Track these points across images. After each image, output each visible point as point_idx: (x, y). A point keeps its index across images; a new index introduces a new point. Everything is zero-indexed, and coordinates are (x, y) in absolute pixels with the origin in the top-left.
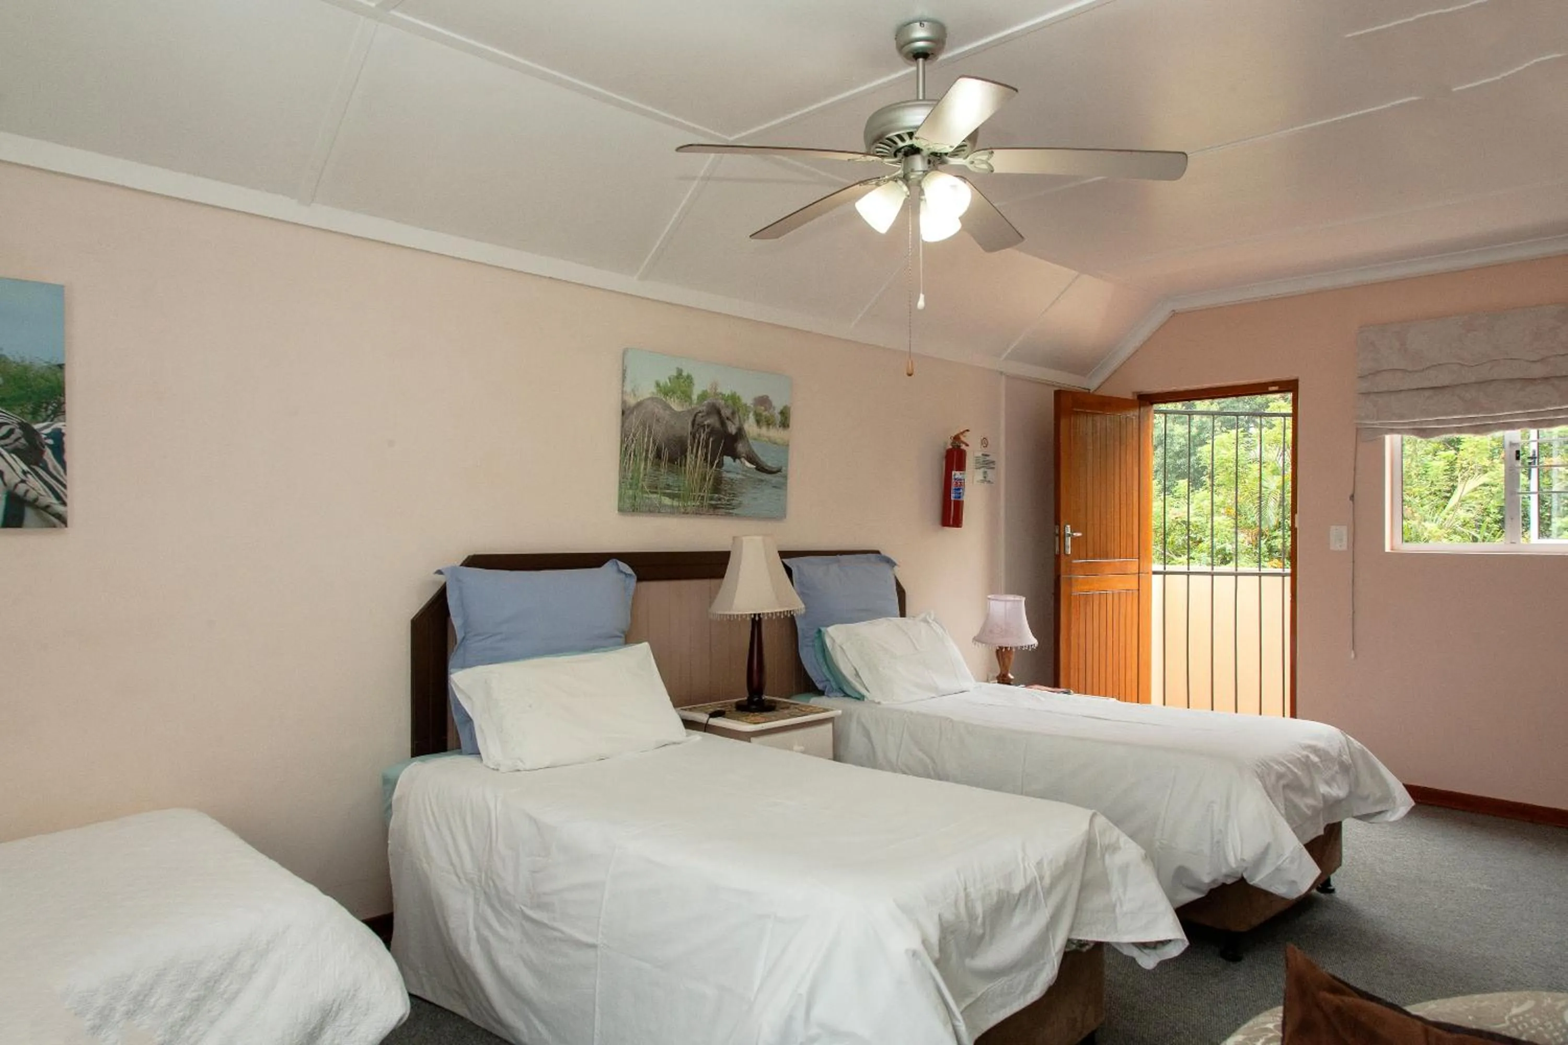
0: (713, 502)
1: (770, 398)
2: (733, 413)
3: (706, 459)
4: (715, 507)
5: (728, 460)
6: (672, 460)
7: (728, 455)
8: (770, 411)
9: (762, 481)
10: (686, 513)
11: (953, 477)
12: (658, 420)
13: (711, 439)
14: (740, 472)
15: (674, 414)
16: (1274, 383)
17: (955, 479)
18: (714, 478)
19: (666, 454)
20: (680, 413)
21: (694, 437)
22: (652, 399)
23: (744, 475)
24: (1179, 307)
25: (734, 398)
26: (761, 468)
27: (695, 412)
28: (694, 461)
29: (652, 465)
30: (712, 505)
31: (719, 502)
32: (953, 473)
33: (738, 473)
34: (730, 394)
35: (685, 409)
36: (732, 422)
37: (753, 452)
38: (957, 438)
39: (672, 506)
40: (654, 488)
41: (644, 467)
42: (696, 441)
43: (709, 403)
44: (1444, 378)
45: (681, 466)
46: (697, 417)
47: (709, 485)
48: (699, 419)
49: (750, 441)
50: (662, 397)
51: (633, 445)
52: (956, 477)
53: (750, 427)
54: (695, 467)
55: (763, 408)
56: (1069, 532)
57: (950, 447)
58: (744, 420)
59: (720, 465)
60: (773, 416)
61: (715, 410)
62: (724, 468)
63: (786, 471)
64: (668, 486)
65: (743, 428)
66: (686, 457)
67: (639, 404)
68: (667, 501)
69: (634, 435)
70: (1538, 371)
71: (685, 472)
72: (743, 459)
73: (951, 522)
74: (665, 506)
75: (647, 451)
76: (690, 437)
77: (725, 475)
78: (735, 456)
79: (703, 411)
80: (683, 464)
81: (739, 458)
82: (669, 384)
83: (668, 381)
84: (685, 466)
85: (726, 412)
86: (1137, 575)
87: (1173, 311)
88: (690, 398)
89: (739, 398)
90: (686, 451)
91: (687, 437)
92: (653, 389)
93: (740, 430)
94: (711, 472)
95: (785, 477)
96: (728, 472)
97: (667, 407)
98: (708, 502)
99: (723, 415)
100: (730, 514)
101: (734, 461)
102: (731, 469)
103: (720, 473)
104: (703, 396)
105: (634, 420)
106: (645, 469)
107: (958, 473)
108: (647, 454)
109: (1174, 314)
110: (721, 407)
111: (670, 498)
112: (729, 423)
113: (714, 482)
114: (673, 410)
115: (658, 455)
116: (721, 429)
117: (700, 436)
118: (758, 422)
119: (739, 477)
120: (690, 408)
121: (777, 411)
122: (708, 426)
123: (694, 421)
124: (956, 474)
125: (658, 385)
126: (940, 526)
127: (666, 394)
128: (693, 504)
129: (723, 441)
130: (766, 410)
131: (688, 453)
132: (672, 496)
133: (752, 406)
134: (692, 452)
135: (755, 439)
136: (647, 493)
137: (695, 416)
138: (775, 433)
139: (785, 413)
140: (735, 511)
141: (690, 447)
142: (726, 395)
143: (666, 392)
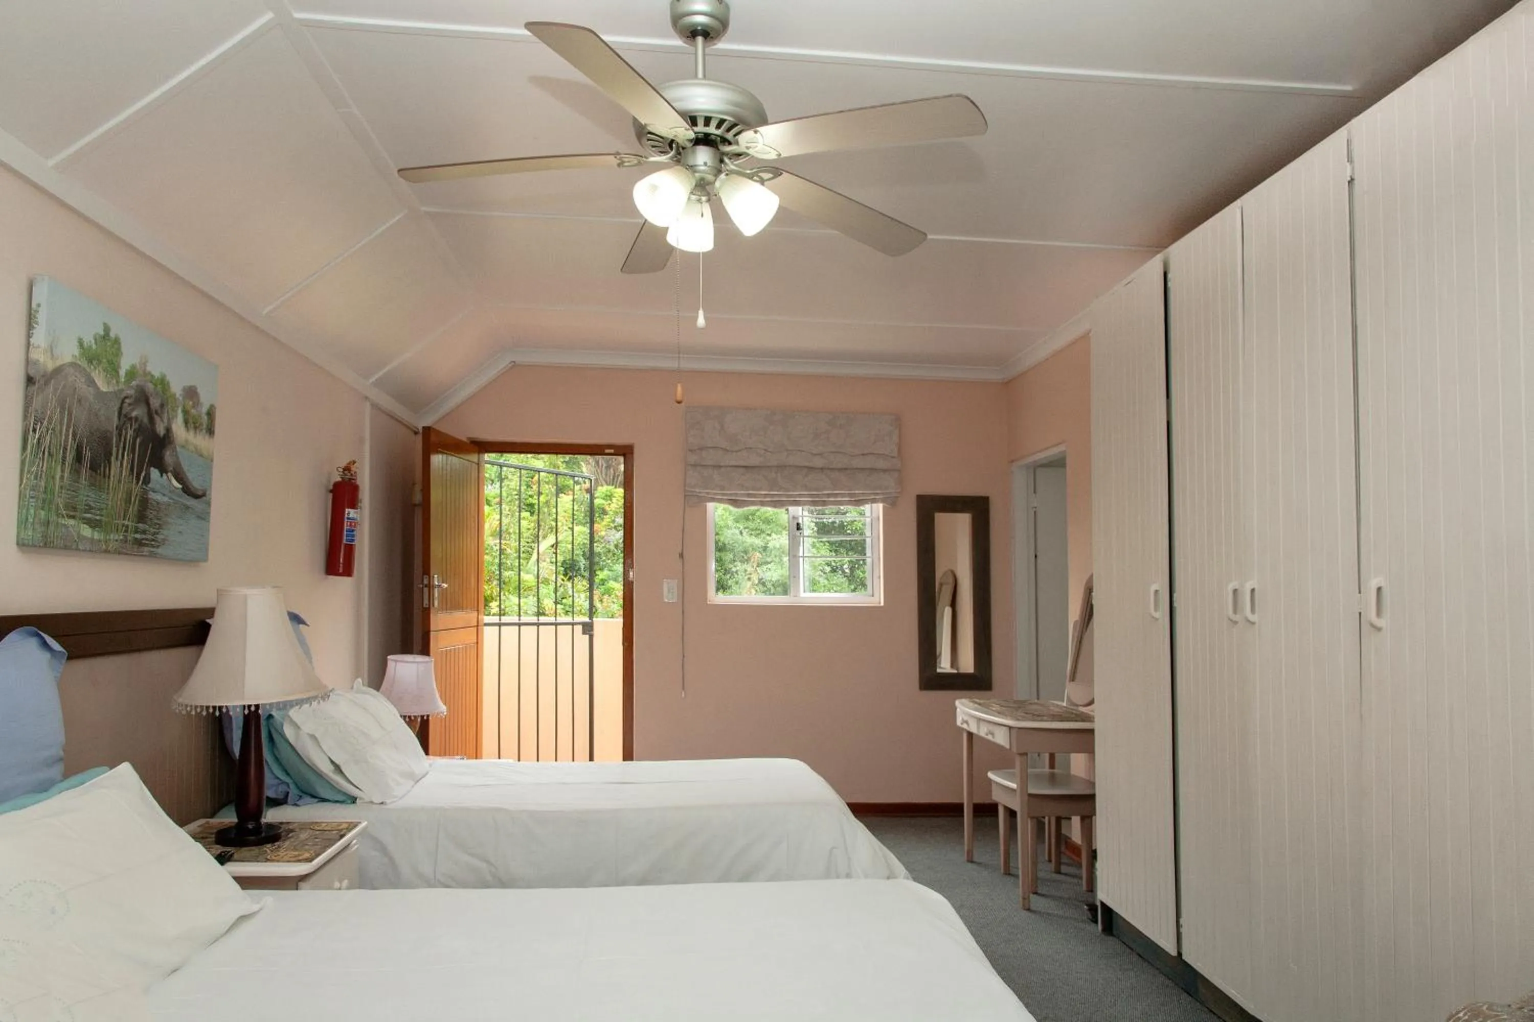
0: (138, 536)
1: (199, 390)
2: (162, 406)
3: (132, 469)
4: (139, 543)
5: (155, 473)
6: (94, 468)
7: (155, 467)
8: (198, 409)
9: (187, 508)
10: (107, 551)
11: (346, 516)
12: (79, 401)
13: (138, 440)
14: (166, 492)
15: (99, 394)
16: (610, 446)
17: (348, 518)
18: (140, 501)
19: (87, 454)
20: (106, 393)
21: (120, 435)
22: (73, 365)
23: (170, 498)
24: (520, 359)
25: (163, 383)
26: (187, 490)
27: (123, 396)
28: (119, 468)
29: (70, 472)
30: (136, 539)
31: (144, 536)
32: (347, 510)
33: (164, 495)
34: (160, 377)
35: (111, 389)
36: (161, 417)
37: (180, 465)
38: (347, 469)
39: (92, 540)
40: (72, 510)
41: (61, 474)
42: (123, 439)
43: (137, 386)
44: (754, 460)
45: (104, 476)
46: (125, 405)
47: (133, 509)
48: (127, 408)
49: (178, 449)
50: (84, 364)
51: (48, 438)
52: (351, 516)
53: (179, 429)
54: (119, 481)
55: (191, 403)
56: (436, 583)
57: (339, 479)
58: (173, 419)
59: (147, 480)
60: (200, 416)
61: (143, 397)
62: (150, 485)
63: (210, 494)
64: (89, 509)
65: (171, 428)
66: (110, 463)
67: (58, 371)
68: (86, 531)
69: (50, 418)
70: (818, 462)
71: (108, 489)
72: (169, 474)
73: (341, 571)
74: (85, 538)
75: (65, 449)
76: (115, 433)
77: (152, 495)
78: (163, 470)
79: (131, 396)
80: (107, 476)
81: (166, 473)
82: (94, 347)
83: (93, 341)
84: (109, 477)
85: (155, 403)
86: (476, 628)
87: (514, 362)
88: (118, 372)
89: (168, 383)
90: (111, 454)
91: (111, 433)
92: (76, 351)
93: (168, 430)
94: (136, 489)
95: (209, 504)
96: (154, 492)
97: (91, 382)
98: (133, 535)
99: (152, 407)
100: (153, 555)
101: (162, 476)
102: (158, 487)
103: (145, 492)
104: (131, 374)
105: (49, 397)
106: (62, 477)
107: (352, 511)
108: (65, 453)
109: (514, 365)
110: (149, 395)
111: (91, 527)
112: (157, 418)
113: (140, 506)
114: (98, 389)
115: (79, 458)
116: (149, 426)
117: (126, 434)
118: (186, 422)
119: (166, 499)
120: (116, 388)
121: (204, 410)
122: (136, 419)
123: (121, 409)
124: (351, 513)
125: (81, 343)
126: (324, 576)
127: (90, 361)
128: (116, 537)
129: (151, 445)
130: (193, 407)
131: (113, 459)
132: (93, 524)
133: (181, 398)
134: (117, 458)
135: (183, 447)
136: (63, 516)
137: (123, 402)
138: (199, 440)
139: (211, 414)
140: (159, 551)
141: (114, 449)
142: (156, 377)
143: (91, 358)
